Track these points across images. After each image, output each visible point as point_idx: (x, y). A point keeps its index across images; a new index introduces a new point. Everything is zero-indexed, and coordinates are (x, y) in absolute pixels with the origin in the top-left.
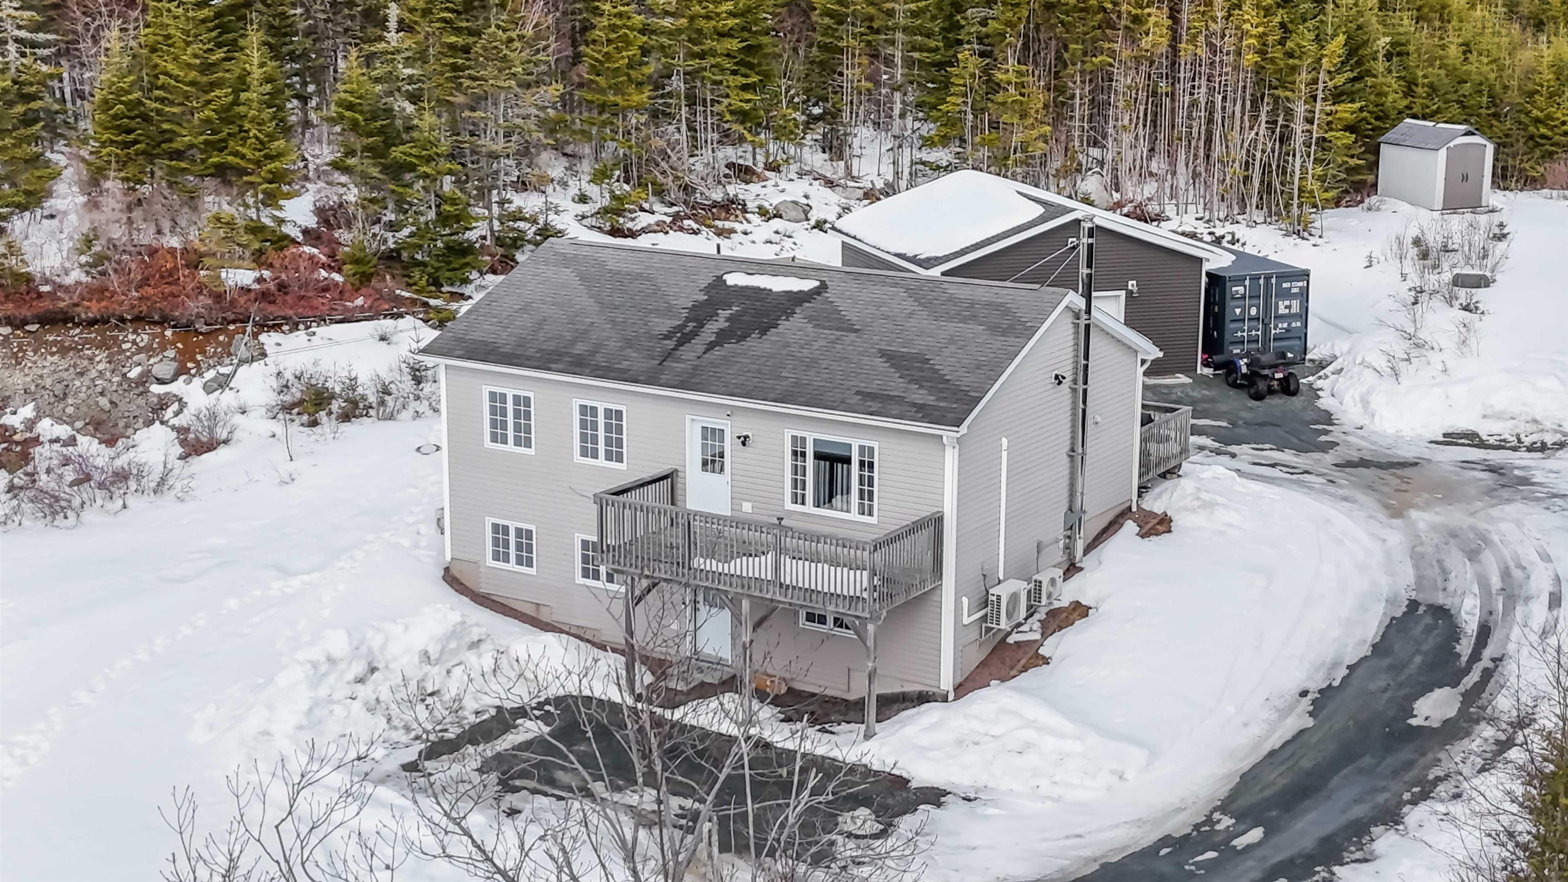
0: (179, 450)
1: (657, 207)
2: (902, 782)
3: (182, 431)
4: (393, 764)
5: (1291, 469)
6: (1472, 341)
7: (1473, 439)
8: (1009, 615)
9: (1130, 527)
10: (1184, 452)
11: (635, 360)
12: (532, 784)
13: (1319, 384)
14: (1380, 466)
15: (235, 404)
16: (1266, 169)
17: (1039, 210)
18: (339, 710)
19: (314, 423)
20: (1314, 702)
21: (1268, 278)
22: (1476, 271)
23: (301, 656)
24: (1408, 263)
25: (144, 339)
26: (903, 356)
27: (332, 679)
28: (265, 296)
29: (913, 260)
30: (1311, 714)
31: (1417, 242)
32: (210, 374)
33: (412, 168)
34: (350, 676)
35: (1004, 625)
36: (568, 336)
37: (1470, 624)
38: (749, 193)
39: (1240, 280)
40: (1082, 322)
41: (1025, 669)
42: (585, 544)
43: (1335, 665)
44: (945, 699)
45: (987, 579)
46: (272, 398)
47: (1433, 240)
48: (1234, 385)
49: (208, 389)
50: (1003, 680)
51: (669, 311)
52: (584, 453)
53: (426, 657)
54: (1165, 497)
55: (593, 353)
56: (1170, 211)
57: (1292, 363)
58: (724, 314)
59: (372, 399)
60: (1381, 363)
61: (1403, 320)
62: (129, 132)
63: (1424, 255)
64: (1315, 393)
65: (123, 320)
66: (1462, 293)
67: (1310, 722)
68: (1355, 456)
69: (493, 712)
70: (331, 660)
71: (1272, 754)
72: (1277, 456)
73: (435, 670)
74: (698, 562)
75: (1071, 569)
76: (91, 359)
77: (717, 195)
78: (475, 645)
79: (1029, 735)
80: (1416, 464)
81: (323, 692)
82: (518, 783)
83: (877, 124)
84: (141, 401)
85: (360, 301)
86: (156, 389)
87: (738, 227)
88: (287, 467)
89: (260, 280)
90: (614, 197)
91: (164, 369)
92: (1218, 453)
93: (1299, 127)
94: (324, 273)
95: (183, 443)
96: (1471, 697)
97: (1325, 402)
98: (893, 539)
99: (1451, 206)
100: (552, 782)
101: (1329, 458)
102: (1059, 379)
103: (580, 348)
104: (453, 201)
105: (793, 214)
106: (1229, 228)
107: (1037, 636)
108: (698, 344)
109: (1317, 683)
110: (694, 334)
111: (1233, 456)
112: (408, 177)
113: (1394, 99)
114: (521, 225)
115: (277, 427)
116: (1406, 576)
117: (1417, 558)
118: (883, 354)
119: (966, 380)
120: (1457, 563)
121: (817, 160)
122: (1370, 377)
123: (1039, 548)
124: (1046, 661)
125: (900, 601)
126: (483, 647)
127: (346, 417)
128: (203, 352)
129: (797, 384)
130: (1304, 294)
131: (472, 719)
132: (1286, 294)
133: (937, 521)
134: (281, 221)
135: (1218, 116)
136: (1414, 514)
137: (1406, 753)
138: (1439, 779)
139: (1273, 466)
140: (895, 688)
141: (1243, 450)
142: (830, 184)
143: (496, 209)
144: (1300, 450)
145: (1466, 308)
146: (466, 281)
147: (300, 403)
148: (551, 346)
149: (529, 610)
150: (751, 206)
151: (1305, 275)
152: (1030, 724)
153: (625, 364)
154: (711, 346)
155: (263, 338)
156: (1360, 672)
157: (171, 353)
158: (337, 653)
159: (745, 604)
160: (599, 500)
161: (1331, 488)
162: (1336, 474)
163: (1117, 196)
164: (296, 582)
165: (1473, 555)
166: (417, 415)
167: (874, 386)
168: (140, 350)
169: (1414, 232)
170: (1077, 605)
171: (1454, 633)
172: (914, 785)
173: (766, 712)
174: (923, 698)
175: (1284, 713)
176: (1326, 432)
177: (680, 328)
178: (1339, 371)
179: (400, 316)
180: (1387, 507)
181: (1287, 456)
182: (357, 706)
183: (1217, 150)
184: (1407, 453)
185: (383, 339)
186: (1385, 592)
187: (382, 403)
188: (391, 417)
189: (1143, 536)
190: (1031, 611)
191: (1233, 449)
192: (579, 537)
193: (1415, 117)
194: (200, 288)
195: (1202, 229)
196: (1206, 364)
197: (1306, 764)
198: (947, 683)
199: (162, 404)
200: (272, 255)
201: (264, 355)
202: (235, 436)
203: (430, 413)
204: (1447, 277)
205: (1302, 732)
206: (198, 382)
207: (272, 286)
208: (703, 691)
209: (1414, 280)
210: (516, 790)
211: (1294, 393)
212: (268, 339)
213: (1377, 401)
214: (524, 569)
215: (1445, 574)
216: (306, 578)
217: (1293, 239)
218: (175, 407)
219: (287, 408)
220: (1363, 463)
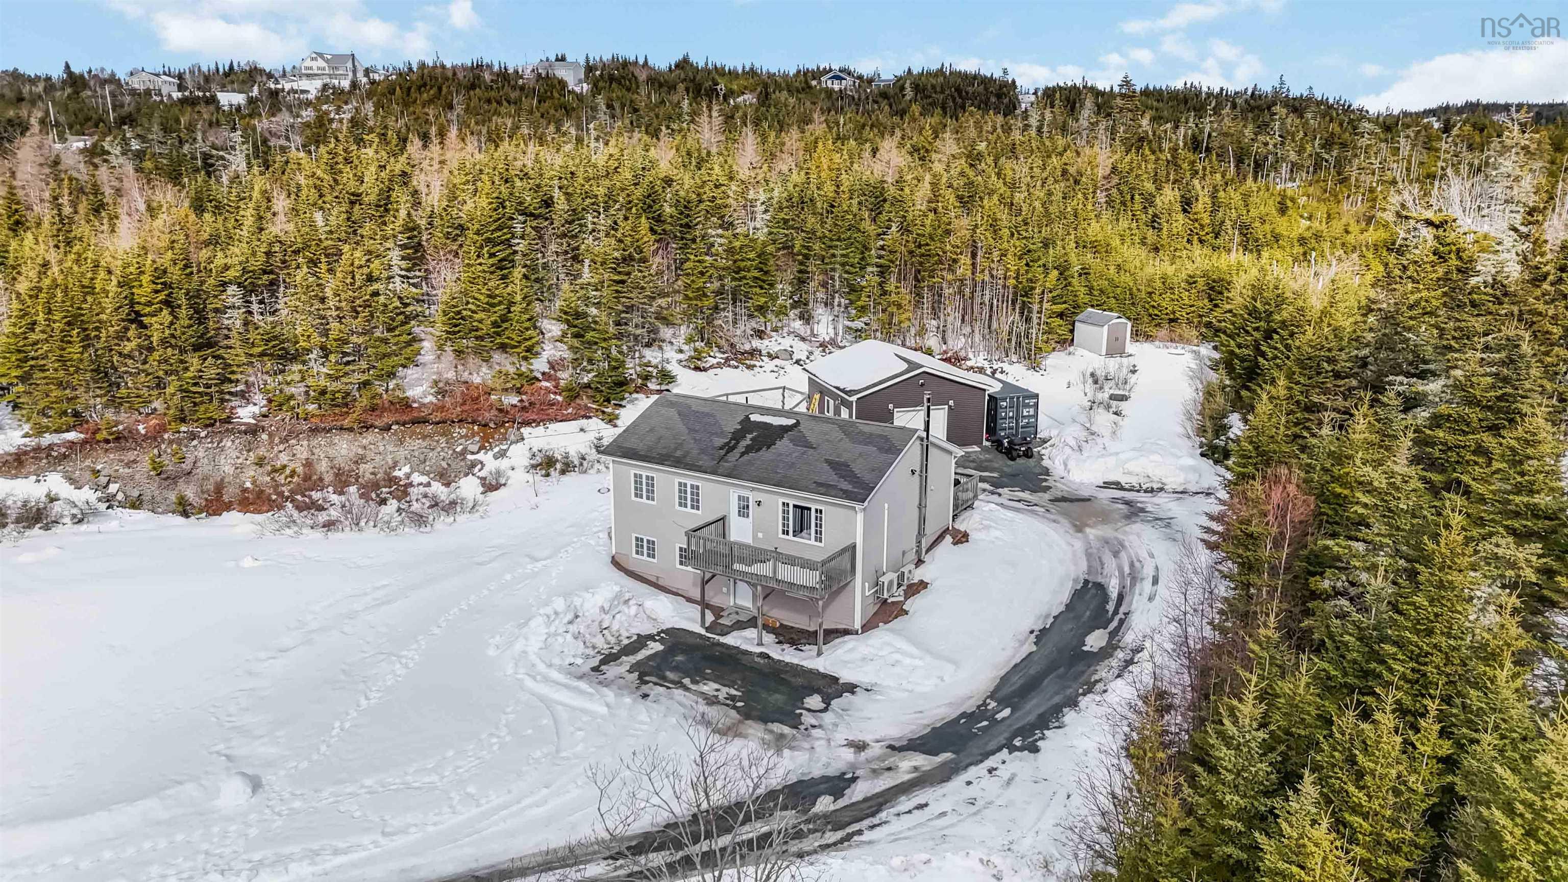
0: (481, 489)
1: (718, 355)
2: (836, 679)
3: (483, 479)
4: (586, 668)
5: (1029, 503)
6: (1118, 433)
7: (1118, 486)
8: (888, 591)
9: (948, 539)
10: (975, 497)
11: (705, 461)
12: (654, 679)
13: (1043, 452)
14: (1071, 501)
15: (509, 465)
16: (1018, 336)
17: (905, 366)
18: (561, 640)
19: (548, 475)
20: (1037, 637)
21: (1018, 398)
22: (1121, 392)
23: (542, 611)
24: (1088, 386)
25: (464, 431)
26: (837, 463)
27: (557, 622)
28: (524, 409)
29: (843, 391)
30: (1035, 643)
31: (1092, 375)
32: (496, 450)
33: (596, 343)
34: (566, 620)
35: (886, 596)
36: (673, 446)
37: (1114, 594)
38: (763, 345)
39: (1004, 400)
40: (925, 444)
41: (896, 617)
42: (681, 549)
43: (1047, 616)
44: (857, 633)
45: (879, 574)
46: (526, 462)
47: (1100, 374)
48: (1001, 452)
49: (496, 457)
50: (886, 623)
51: (722, 434)
52: (680, 505)
53: (602, 609)
54: (965, 523)
55: (685, 457)
56: (971, 355)
57: (1030, 443)
58: (749, 436)
59: (576, 462)
60: (1073, 443)
61: (1083, 418)
62: (456, 326)
63: (1096, 382)
64: (1041, 456)
65: (453, 422)
66: (1114, 403)
67: (1034, 648)
68: (1059, 494)
69: (635, 637)
70: (556, 613)
71: (1016, 666)
72: (1021, 495)
73: (607, 617)
74: (736, 566)
75: (919, 562)
76: (438, 442)
77: (747, 347)
78: (626, 602)
79: (897, 656)
80: (1089, 500)
81: (552, 629)
82: (647, 678)
83: (826, 305)
84: (462, 463)
85: (570, 411)
86: (470, 457)
87: (758, 364)
88: (535, 500)
89: (521, 401)
90: (696, 350)
91: (475, 448)
92: (993, 493)
93: (1035, 316)
94: (552, 396)
95: (483, 485)
96: (1113, 634)
97: (1046, 463)
98: (831, 559)
99: (1110, 354)
100: (664, 678)
101: (1047, 496)
102: (913, 472)
103: (678, 453)
104: (617, 360)
105: (784, 356)
106: (1000, 365)
107: (902, 599)
108: (737, 452)
109: (1038, 626)
110: (734, 447)
111: (1000, 495)
112: (595, 347)
113: (1083, 297)
114: (650, 369)
115: (529, 477)
116: (1084, 565)
117: (1089, 556)
118: (827, 461)
119: (867, 477)
120: (1108, 559)
121: (797, 325)
122: (1068, 450)
123: (904, 553)
124: (906, 613)
125: (834, 588)
126: (631, 602)
127: (563, 472)
128: (493, 438)
129: (784, 477)
130: (1036, 406)
131: (626, 642)
132: (1027, 406)
133: (854, 547)
134: (532, 371)
135: (995, 308)
136: (1088, 530)
137: (1080, 667)
138: (1097, 681)
139: (1019, 501)
140: (833, 626)
141: (1005, 491)
142: (803, 339)
143: (637, 361)
144: (1034, 491)
145: (1116, 413)
146: (623, 399)
147: (540, 464)
148: (664, 452)
149: (654, 579)
150: (764, 352)
151: (1036, 396)
152: (898, 651)
153: (701, 463)
154: (743, 454)
155: (522, 430)
156: (1060, 619)
157: (477, 439)
158: (559, 610)
159: (759, 588)
160: (687, 533)
161: (1048, 515)
162: (1049, 505)
163: (944, 347)
164: (539, 565)
165: (1116, 554)
166: (599, 471)
167: (822, 480)
168: (462, 437)
169: (1090, 370)
170: (922, 582)
171: (1106, 598)
172: (841, 681)
173: (769, 638)
174: (846, 632)
175: (1022, 643)
176: (1046, 480)
177: (727, 444)
178: (1052, 446)
179: (590, 417)
180: (1075, 526)
181: (1026, 495)
182: (569, 636)
183: (995, 325)
184: (1085, 493)
185: (582, 430)
186: (1073, 576)
187: (581, 464)
188: (585, 472)
189: (955, 544)
190: (899, 585)
191: (1000, 490)
192: (678, 546)
193: (1092, 306)
194: (491, 406)
195: (986, 365)
196: (987, 440)
197: (1032, 672)
198: (858, 625)
199: (473, 465)
200: (526, 388)
201: (523, 439)
202: (509, 482)
203: (604, 469)
204: (1106, 396)
205: (1030, 654)
206: (490, 454)
207: (527, 404)
208: (740, 625)
209: (1090, 396)
210: (647, 682)
211: (1031, 457)
212: (525, 431)
213: (1071, 464)
214: (651, 560)
215: (1102, 564)
216: (544, 563)
217: (1031, 372)
218: (479, 466)
219: (534, 467)
220: (1064, 499)
